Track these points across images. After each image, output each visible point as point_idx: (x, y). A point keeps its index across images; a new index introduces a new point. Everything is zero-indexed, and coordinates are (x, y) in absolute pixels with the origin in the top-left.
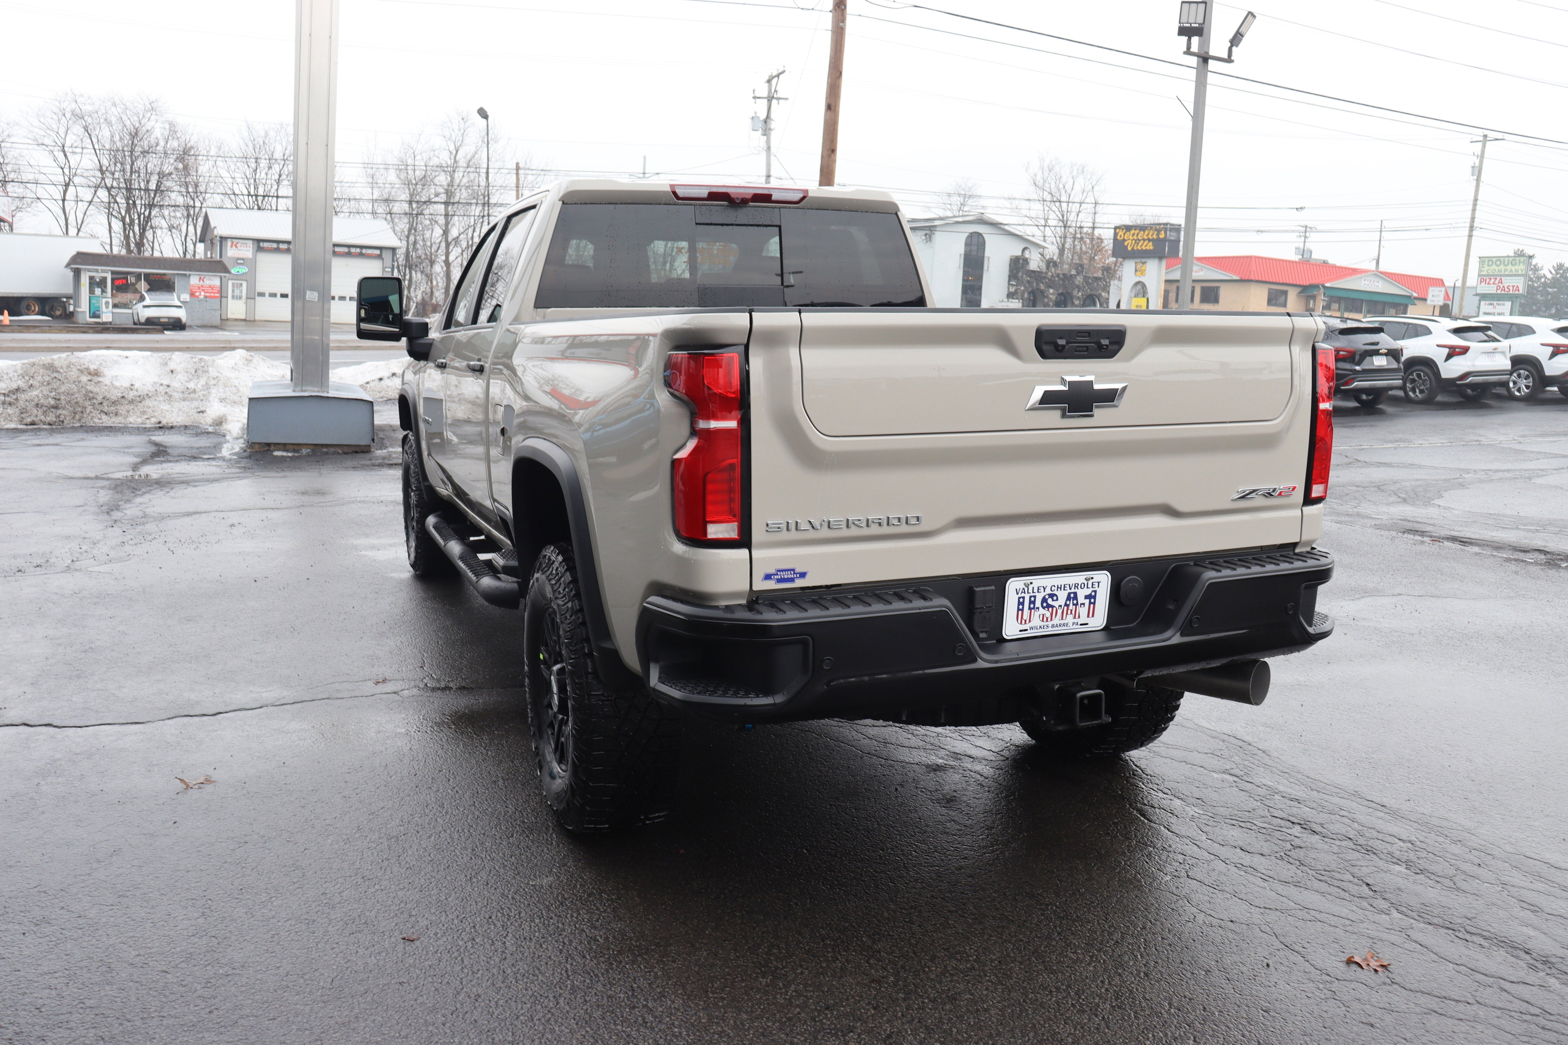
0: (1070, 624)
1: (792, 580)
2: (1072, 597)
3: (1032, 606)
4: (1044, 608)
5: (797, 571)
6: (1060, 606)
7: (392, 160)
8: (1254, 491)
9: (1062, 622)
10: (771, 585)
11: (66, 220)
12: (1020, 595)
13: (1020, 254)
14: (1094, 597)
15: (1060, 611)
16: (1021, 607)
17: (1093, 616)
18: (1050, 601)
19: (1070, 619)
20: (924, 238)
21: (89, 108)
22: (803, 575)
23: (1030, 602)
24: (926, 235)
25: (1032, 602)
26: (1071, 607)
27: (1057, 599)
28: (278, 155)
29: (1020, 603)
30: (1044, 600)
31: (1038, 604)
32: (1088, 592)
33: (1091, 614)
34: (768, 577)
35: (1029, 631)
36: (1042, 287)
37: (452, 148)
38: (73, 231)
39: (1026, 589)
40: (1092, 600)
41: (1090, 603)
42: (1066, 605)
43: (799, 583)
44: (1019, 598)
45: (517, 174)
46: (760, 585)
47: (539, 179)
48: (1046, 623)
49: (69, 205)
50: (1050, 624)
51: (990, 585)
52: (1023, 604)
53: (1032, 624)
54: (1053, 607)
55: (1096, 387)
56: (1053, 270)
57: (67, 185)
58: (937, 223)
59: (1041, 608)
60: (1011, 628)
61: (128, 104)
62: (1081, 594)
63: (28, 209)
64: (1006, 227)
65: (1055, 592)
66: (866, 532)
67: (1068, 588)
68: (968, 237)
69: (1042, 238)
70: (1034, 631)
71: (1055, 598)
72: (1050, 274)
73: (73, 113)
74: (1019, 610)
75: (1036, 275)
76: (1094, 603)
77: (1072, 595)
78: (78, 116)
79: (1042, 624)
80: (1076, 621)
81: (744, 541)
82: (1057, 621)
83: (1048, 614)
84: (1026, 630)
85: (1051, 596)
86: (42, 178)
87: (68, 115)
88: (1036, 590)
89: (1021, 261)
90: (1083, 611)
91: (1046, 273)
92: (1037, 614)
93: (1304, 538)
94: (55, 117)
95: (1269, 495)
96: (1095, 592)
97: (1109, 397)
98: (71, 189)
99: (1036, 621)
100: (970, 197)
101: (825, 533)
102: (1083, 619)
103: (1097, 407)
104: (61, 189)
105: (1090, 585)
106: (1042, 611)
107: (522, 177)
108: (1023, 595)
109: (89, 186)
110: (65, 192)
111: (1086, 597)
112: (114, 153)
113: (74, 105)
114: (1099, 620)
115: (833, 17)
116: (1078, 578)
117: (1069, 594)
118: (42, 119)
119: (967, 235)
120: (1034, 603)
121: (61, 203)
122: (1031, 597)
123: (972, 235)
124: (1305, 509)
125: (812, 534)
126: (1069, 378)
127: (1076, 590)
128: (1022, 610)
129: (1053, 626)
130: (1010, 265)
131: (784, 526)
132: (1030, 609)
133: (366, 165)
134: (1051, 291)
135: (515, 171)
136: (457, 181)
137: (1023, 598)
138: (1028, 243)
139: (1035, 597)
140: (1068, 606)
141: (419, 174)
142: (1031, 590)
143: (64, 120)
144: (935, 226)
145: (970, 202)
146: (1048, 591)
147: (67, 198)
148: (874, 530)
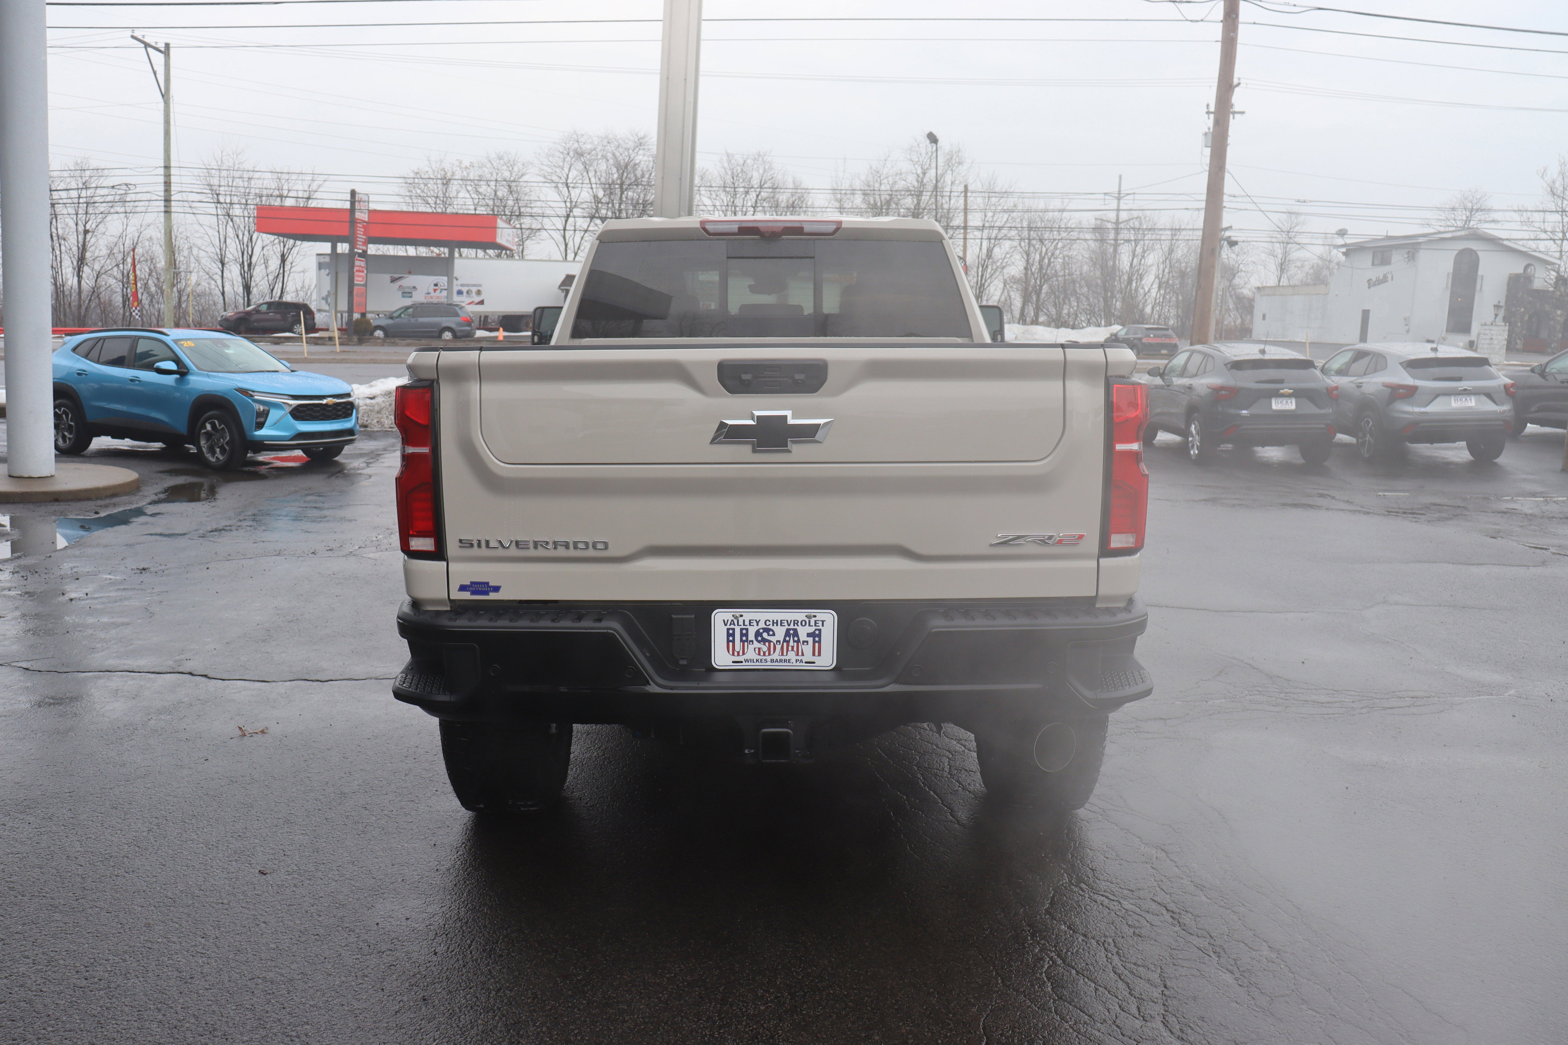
0: (792, 660)
1: (487, 593)
2: (791, 634)
3: (744, 638)
4: (759, 642)
5: (491, 584)
6: (778, 641)
7: (858, 185)
8: (1019, 537)
9: (783, 658)
10: (466, 596)
11: (566, 245)
12: (728, 626)
13: (1521, 271)
14: (819, 636)
15: (778, 647)
16: (731, 638)
17: (819, 655)
18: (765, 635)
19: (792, 655)
20: (1406, 256)
21: (589, 146)
22: (496, 589)
23: (742, 635)
24: (1408, 253)
25: (744, 634)
26: (791, 643)
27: (774, 635)
28: (755, 182)
29: (729, 635)
30: (758, 634)
31: (751, 636)
32: (811, 630)
33: (817, 651)
34: (463, 588)
35: (744, 663)
36: (1547, 308)
37: (919, 171)
38: (570, 256)
39: (736, 622)
40: (817, 639)
41: (814, 642)
42: (784, 640)
43: (493, 596)
44: (728, 629)
45: (966, 197)
46: (456, 595)
47: (1002, 200)
48: (764, 658)
49: (568, 234)
50: (769, 658)
51: (691, 614)
52: (733, 635)
53: (746, 657)
54: (770, 642)
55: (791, 421)
56: (1562, 289)
57: (568, 216)
58: (1421, 240)
59: (755, 642)
60: (721, 658)
61: (621, 141)
62: (803, 632)
63: (533, 238)
64: (1506, 243)
65: (771, 627)
66: (552, 553)
67: (786, 624)
68: (1458, 255)
69: (1557, 255)
70: (750, 664)
71: (771, 633)
72: (1558, 293)
73: (576, 151)
74: (728, 641)
75: (1541, 294)
76: (819, 642)
77: (792, 632)
78: (579, 154)
79: (759, 657)
80: (799, 658)
81: (439, 554)
82: (776, 656)
83: (765, 648)
84: (742, 662)
85: (767, 630)
86: (548, 212)
87: (571, 154)
88: (747, 623)
89: (1522, 280)
90: (808, 649)
91: (1553, 292)
92: (751, 647)
93: (1101, 592)
94: (562, 156)
95: (1044, 542)
96: (820, 630)
97: (808, 433)
98: (571, 220)
99: (751, 654)
100: (1477, 210)
101: (514, 552)
102: (808, 656)
103: (793, 442)
104: (563, 219)
105: (812, 623)
106: (757, 645)
107: (970, 200)
108: (732, 626)
109: (584, 217)
110: (566, 221)
111: (809, 635)
112: (609, 188)
113: (576, 145)
114: (827, 659)
115: (1224, 27)
116: (799, 615)
117: (788, 630)
118: (551, 159)
119: (1456, 252)
120: (746, 635)
121: (562, 232)
122: (742, 630)
123: (1462, 252)
124: (1103, 561)
125: (501, 552)
126: (757, 413)
127: (796, 627)
128: (733, 641)
129: (772, 661)
130: (1508, 284)
131: (475, 543)
132: (741, 640)
133: (834, 190)
134: (1559, 312)
135: (963, 194)
136: (922, 205)
137: (733, 629)
138: (1532, 259)
139: (747, 630)
140: (788, 642)
141: (885, 197)
142: (741, 623)
143: (568, 159)
144: (1420, 243)
145: (1478, 216)
146: (762, 625)
147: (567, 228)
148: (561, 552)
